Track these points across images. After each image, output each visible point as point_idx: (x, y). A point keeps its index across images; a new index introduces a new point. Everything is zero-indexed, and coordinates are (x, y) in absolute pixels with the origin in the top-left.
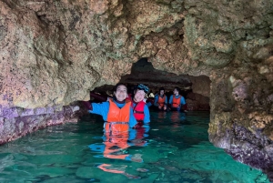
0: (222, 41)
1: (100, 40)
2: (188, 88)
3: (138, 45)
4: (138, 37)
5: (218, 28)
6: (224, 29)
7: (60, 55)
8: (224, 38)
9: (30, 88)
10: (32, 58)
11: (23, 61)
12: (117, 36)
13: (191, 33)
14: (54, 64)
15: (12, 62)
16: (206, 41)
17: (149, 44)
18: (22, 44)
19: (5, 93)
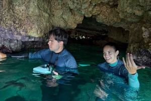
0: (139, 10)
1: (75, 4)
2: (104, 34)
3: (93, 8)
4: (94, 4)
5: (138, 4)
6: (141, 4)
7: (49, 11)
8: (140, 8)
9: (37, 27)
10: (37, 11)
11: (32, 12)
12: (84, 3)
13: (123, 5)
14: (47, 15)
15: (27, 12)
16: (131, 9)
17: (98, 8)
18: (32, 3)
19: (23, 28)
